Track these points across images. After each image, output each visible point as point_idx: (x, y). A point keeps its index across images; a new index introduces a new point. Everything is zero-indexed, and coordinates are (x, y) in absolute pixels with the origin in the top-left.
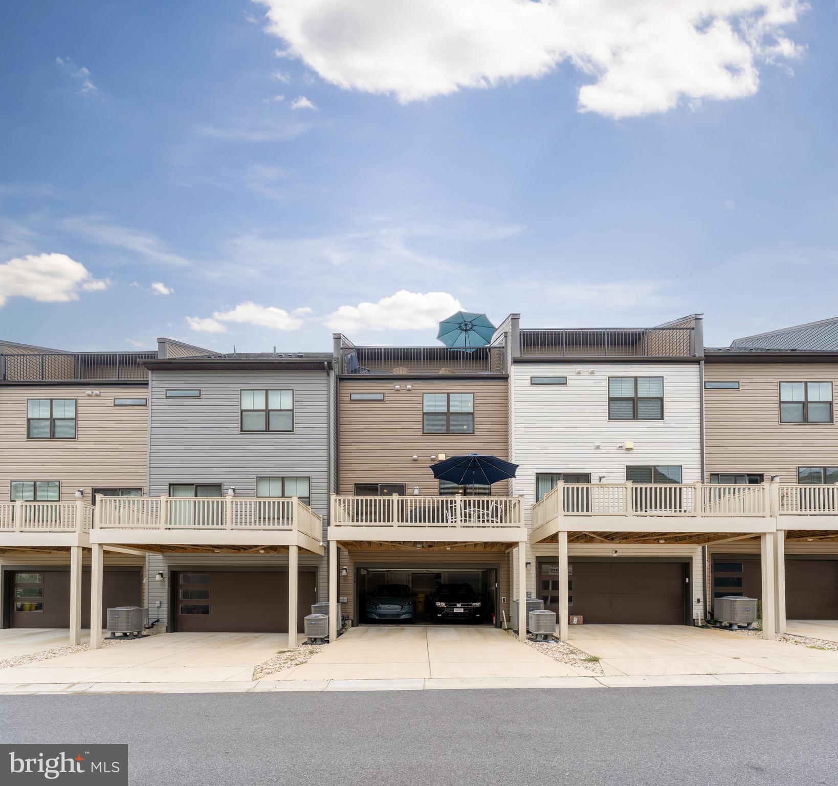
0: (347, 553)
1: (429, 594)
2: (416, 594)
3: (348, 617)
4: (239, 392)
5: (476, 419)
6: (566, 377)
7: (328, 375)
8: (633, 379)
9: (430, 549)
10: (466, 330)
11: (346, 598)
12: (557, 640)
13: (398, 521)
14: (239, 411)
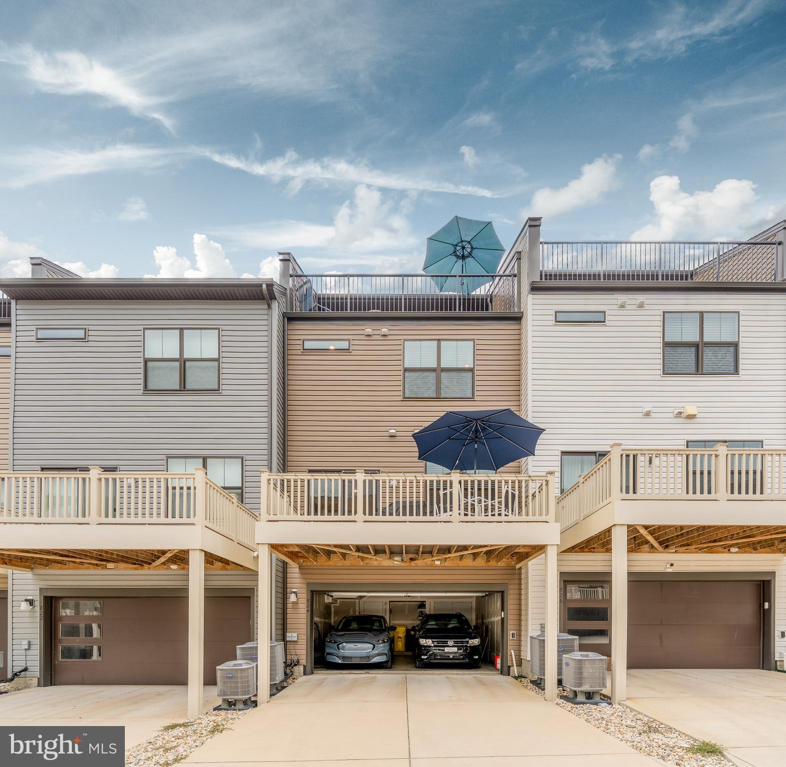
0: (297, 570)
1: (410, 628)
2: (393, 628)
3: (298, 661)
4: (141, 333)
5: (476, 378)
6: (604, 312)
7: (269, 306)
8: (698, 315)
9: (413, 563)
10: (463, 257)
11: (295, 635)
12: (608, 699)
13: (365, 514)
14: (142, 360)
